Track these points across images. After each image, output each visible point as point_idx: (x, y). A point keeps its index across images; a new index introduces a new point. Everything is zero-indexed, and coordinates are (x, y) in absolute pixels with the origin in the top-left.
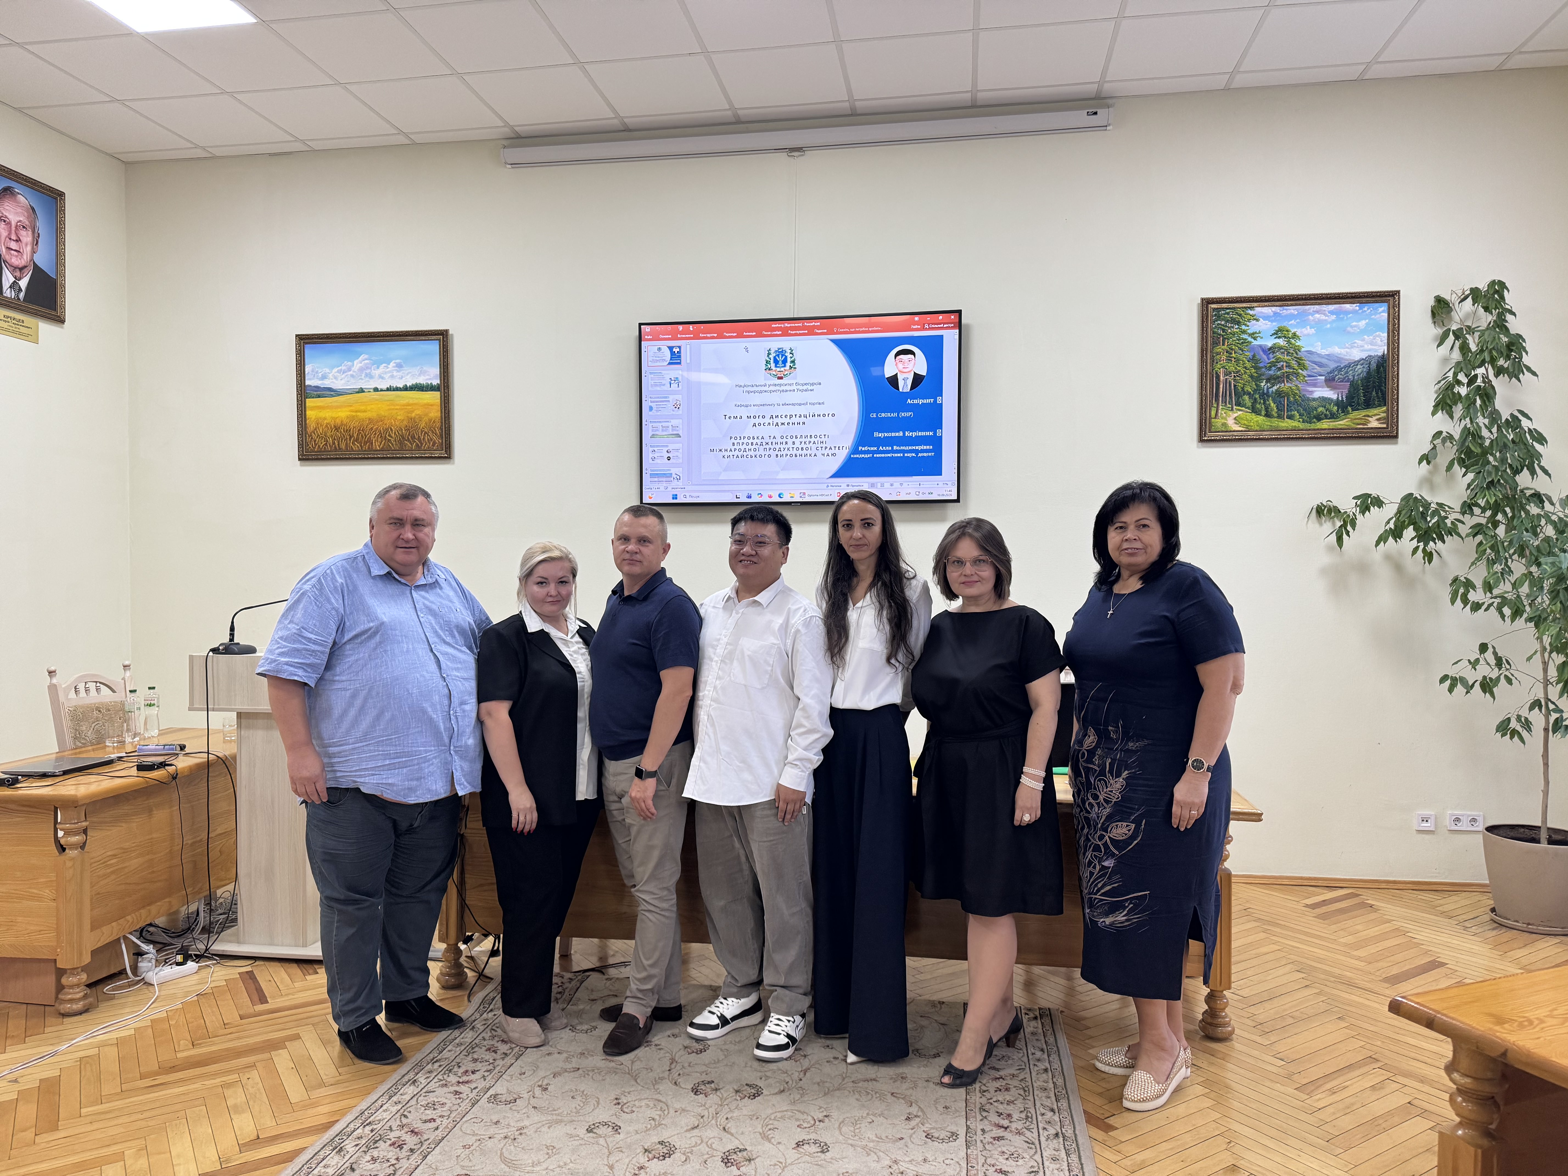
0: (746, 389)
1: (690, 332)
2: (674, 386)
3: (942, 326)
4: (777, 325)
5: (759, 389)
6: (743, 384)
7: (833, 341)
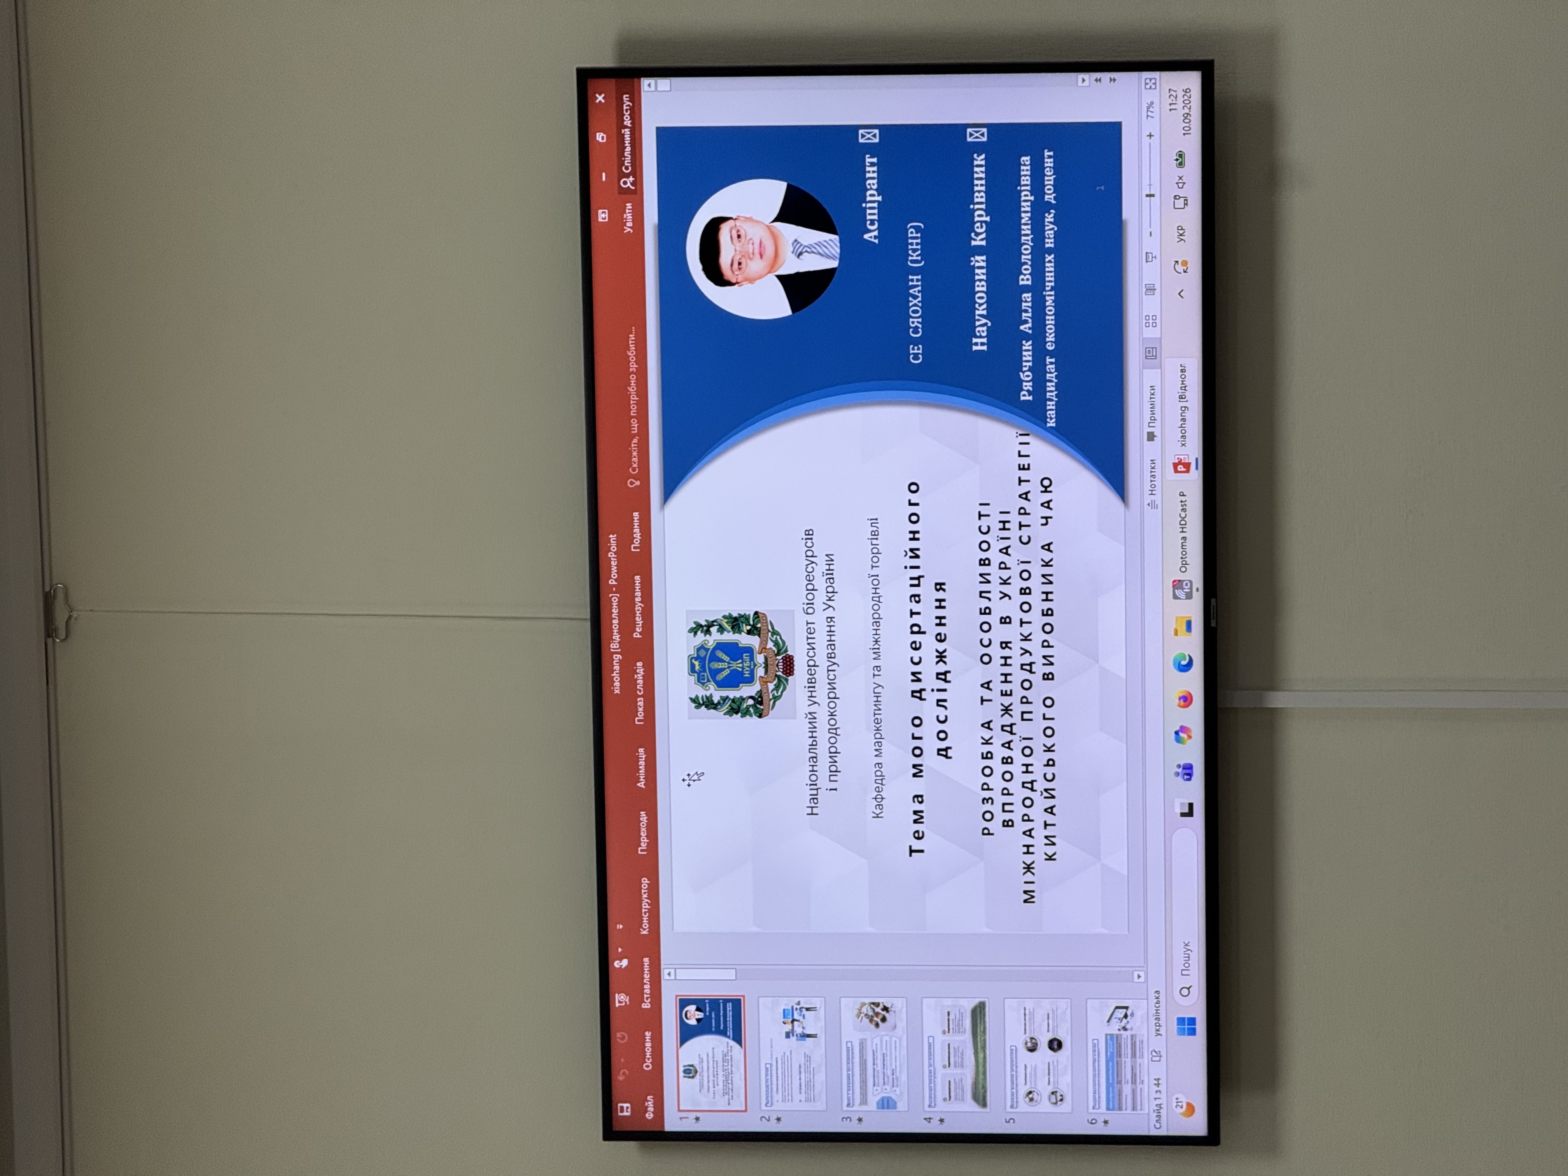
0: (823, 782)
1: (636, 968)
2: (811, 1023)
3: (627, 132)
4: (616, 675)
5: (822, 735)
6: (807, 792)
7: (669, 491)
